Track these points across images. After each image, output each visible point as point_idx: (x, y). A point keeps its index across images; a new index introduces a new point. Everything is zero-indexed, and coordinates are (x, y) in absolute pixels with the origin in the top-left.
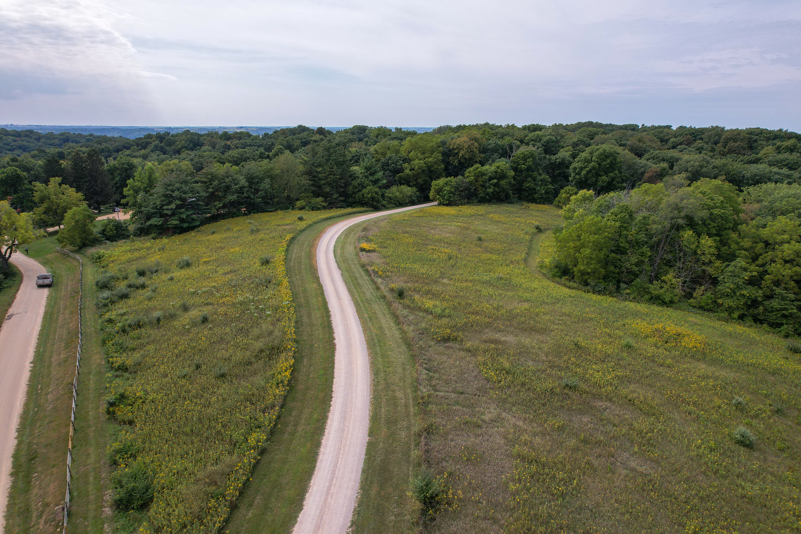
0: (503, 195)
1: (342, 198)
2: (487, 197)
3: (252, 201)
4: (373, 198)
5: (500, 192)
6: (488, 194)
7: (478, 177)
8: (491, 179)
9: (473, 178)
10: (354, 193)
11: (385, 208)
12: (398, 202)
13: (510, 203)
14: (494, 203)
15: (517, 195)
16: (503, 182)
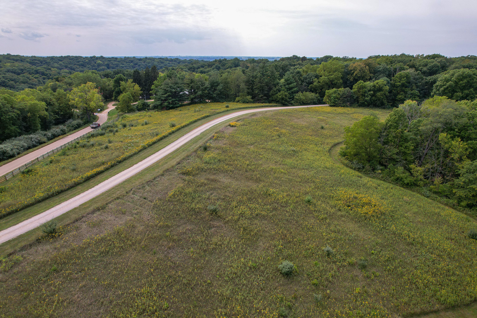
0: (378, 103)
1: (265, 97)
2: (366, 103)
3: (211, 96)
4: (283, 99)
5: (376, 100)
6: (366, 101)
7: (360, 89)
8: (370, 91)
9: (356, 89)
10: (273, 95)
11: (292, 105)
12: (303, 102)
13: (384, 108)
14: (371, 107)
15: (391, 103)
16: (379, 94)
